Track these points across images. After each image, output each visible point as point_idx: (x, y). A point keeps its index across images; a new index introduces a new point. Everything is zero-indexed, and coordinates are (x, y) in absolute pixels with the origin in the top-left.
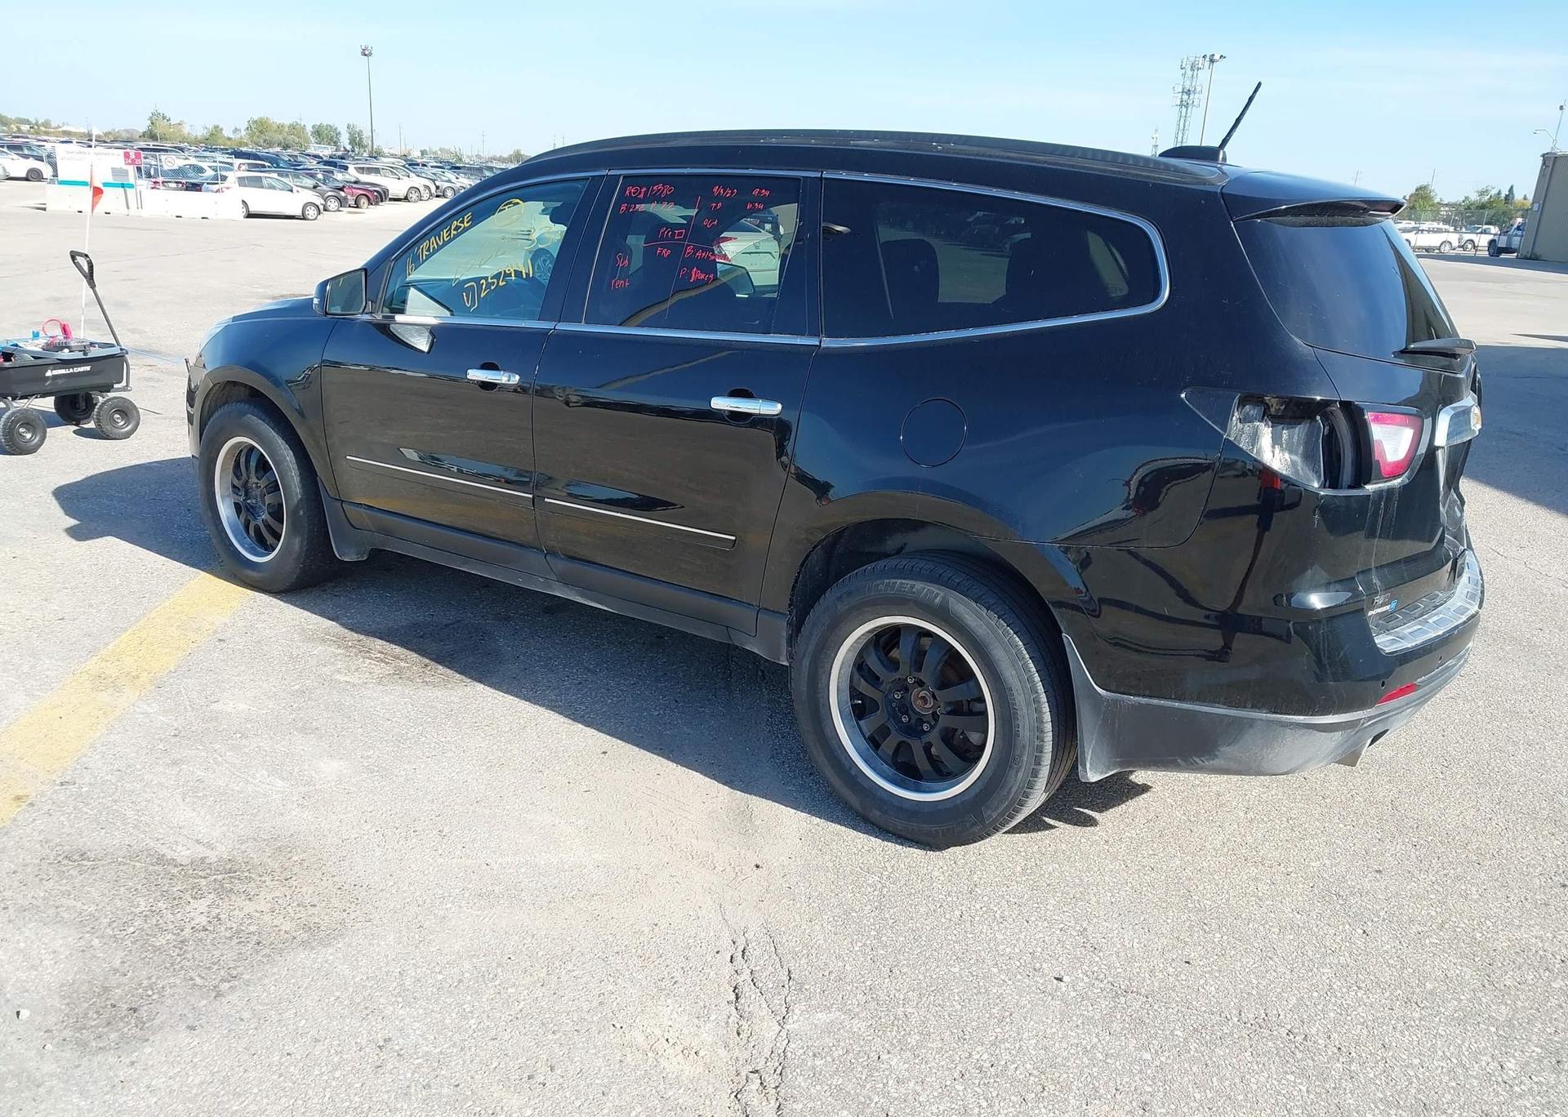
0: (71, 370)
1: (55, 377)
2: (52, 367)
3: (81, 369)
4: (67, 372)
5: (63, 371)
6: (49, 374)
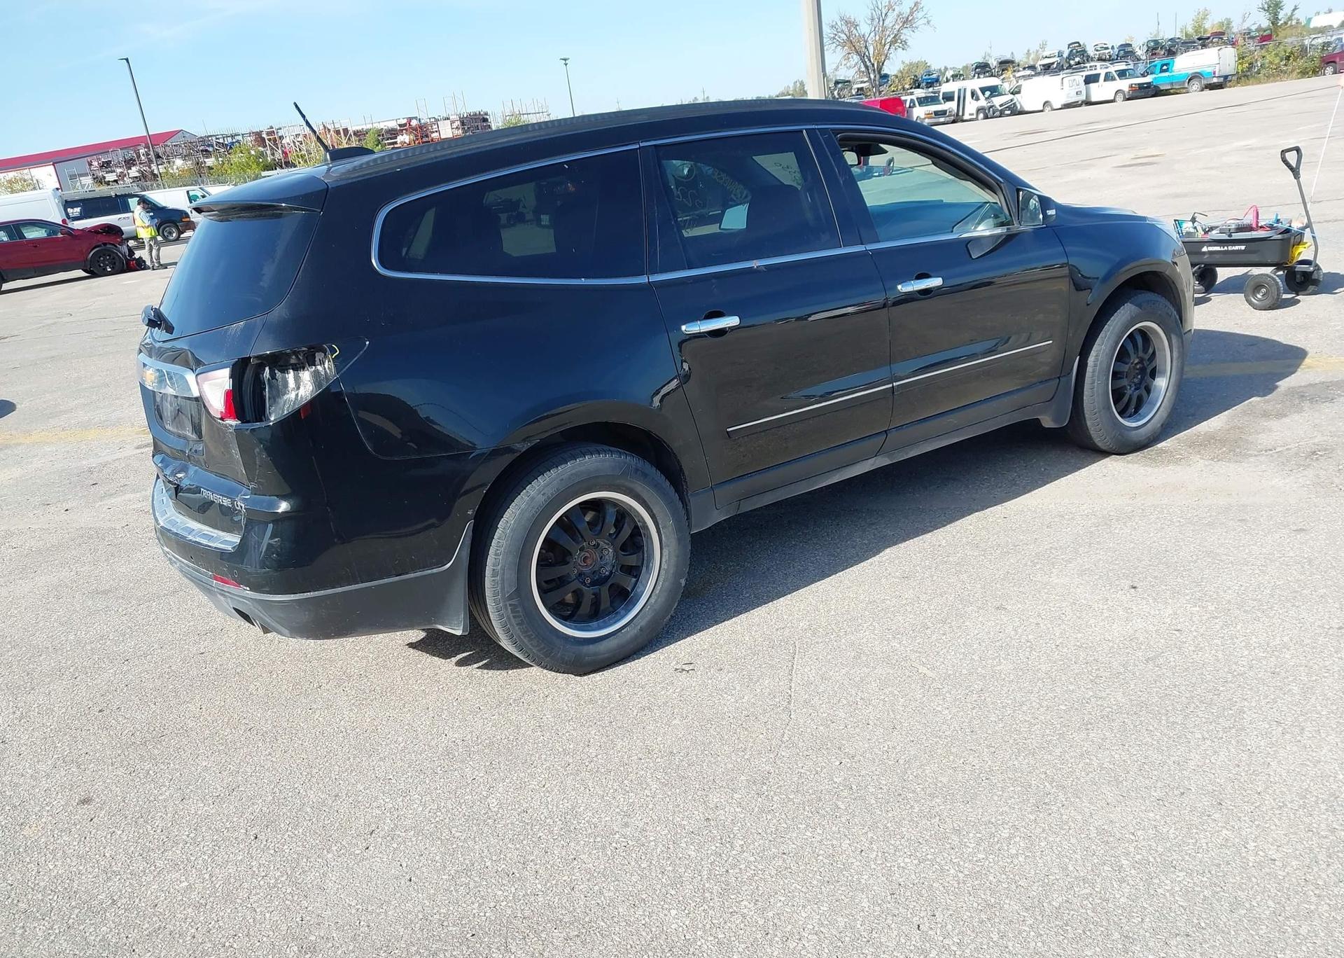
0: (1226, 248)
1: (1211, 253)
2: (1207, 244)
3: (1237, 248)
4: (1222, 249)
5: (1217, 248)
6: (1205, 249)
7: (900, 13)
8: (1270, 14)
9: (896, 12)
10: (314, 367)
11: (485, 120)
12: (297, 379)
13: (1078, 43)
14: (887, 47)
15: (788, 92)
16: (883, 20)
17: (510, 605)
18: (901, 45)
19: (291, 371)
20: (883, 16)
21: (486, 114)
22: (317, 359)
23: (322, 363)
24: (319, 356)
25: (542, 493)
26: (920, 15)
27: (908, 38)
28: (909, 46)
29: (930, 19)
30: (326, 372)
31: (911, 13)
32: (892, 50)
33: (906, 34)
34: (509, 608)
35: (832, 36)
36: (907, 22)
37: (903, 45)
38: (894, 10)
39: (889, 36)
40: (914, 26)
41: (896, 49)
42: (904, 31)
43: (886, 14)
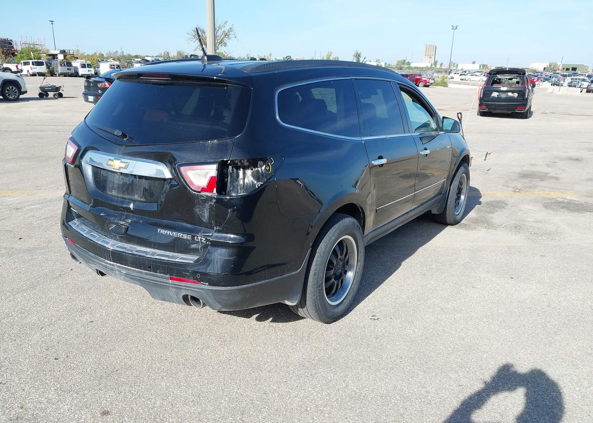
7: (224, 31)
8: (357, 58)
9: (223, 30)
10: (257, 168)
11: (11, 44)
12: (244, 174)
13: (290, 56)
14: (218, 44)
15: (161, 56)
16: (217, 33)
17: (319, 290)
18: (224, 44)
19: (242, 169)
20: (217, 31)
21: (11, 41)
22: (259, 164)
23: (261, 167)
24: (260, 163)
25: (334, 236)
26: (232, 33)
27: (227, 42)
28: (227, 46)
29: (236, 36)
30: (262, 171)
31: (229, 32)
32: (220, 46)
33: (226, 40)
34: (318, 291)
35: (194, 35)
36: (226, 35)
37: (225, 44)
38: (221, 29)
39: (219, 39)
40: (229, 37)
41: (222, 46)
42: (225, 39)
43: (218, 31)
